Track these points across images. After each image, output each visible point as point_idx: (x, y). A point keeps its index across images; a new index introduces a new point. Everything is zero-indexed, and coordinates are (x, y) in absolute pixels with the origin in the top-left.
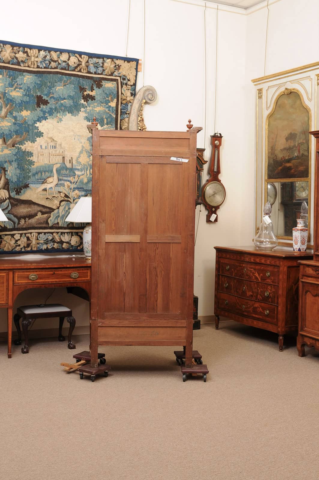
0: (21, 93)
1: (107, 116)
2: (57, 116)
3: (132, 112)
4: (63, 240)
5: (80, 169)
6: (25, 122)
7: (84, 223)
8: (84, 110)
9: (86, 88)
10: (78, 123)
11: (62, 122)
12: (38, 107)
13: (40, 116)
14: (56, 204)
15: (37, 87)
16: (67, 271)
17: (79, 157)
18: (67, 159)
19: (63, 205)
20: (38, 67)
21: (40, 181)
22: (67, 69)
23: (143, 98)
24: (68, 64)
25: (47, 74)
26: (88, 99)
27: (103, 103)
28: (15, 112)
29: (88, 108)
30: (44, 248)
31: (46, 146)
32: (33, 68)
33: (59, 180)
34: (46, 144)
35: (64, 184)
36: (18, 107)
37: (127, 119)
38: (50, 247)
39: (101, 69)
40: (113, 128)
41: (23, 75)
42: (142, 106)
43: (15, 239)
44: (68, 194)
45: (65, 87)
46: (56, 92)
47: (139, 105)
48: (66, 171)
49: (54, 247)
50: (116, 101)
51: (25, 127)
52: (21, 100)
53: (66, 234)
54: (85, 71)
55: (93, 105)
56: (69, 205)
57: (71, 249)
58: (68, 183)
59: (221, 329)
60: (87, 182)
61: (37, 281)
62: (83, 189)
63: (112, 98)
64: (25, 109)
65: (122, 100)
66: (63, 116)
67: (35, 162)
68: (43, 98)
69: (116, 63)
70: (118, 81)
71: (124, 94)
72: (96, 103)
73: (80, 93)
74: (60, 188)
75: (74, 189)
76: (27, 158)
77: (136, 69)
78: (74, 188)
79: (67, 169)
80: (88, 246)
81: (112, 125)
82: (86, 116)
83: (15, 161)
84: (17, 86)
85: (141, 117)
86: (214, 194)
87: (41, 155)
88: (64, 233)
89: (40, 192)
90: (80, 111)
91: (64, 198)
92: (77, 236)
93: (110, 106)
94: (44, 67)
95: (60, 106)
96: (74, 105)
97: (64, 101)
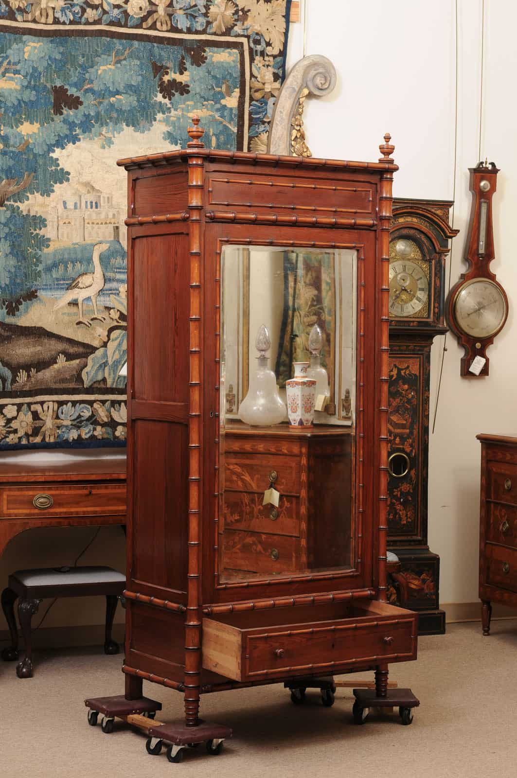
0: (17, 84)
1: (217, 129)
2: (101, 134)
3: (277, 118)
4: (117, 418)
6: (27, 148)
8: (163, 118)
9: (168, 65)
10: (149, 148)
11: (112, 146)
12: (56, 115)
13: (62, 135)
14: (99, 336)
15: (54, 66)
16: (119, 488)
18: (125, 233)
19: (116, 339)
20: (56, 21)
21: (63, 284)
22: (123, 23)
23: (302, 85)
24: (125, 12)
25: (77, 38)
26: (173, 91)
27: (207, 100)
28: (4, 126)
29: (173, 113)
30: (72, 438)
31: (76, 204)
32: (46, 24)
33: (106, 280)
34: (77, 199)
36: (10, 114)
37: (264, 136)
38: (86, 434)
39: (201, 20)
41: (21, 41)
42: (300, 104)
43: (5, 416)
45: (119, 65)
46: (98, 77)
47: (292, 100)
48: (123, 259)
49: (96, 434)
50: (239, 94)
51: (27, 160)
52: (19, 100)
53: (123, 404)
54: (165, 28)
55: (183, 106)
61: (52, 510)
63: (228, 87)
64: (26, 120)
65: (253, 90)
66: (115, 132)
67: (52, 239)
68: (69, 93)
69: (237, 6)
70: (242, 47)
71: (256, 78)
72: (192, 100)
73: (155, 77)
76: (32, 231)
77: (287, 17)
79: (123, 254)
82: (168, 131)
83: (5, 238)
84: (8, 67)
85: (299, 130)
86: (479, 310)
87: (65, 223)
88: (119, 402)
89: (62, 308)
90: (155, 120)
91: (118, 322)
93: (224, 107)
94: (70, 20)
95: (107, 110)
96: (140, 106)
97: (117, 99)
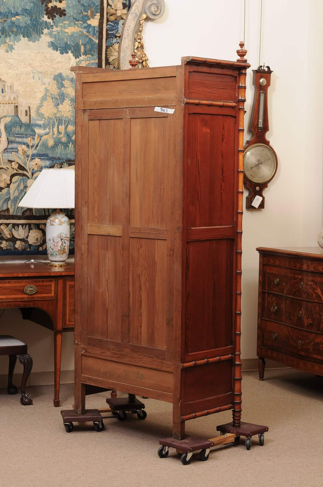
1: (84, 40)
2: (5, 42)
3: (125, 34)
4: (16, 236)
5: (42, 125)
7: (48, 209)
8: (48, 32)
10: (39, 53)
11: (13, 51)
14: (5, 180)
16: (18, 283)
17: (40, 106)
18: (22, 110)
19: (16, 182)
23: (142, 12)
26: (55, 14)
27: (78, 21)
29: (55, 29)
33: (9, 142)
35: (17, 149)
37: (116, 46)
40: (94, 59)
42: (140, 25)
44: (24, 164)
46: (3, 3)
47: (135, 22)
48: (20, 128)
49: (2, 247)
50: (99, 17)
53: (20, 226)
55: (62, 24)
56: (25, 182)
57: (28, 250)
58: (24, 147)
59: (268, 379)
60: (54, 145)
62: (47, 155)
63: (92, 12)
65: (109, 14)
66: (15, 41)
71: (111, 6)
72: (67, 21)
73: (42, 4)
74: (10, 155)
75: (34, 157)
78: (33, 155)
79: (21, 125)
80: (54, 245)
81: (92, 55)
82: (51, 41)
85: (140, 42)
86: (258, 165)
88: (18, 225)
90: (43, 34)
91: (17, 171)
92: (37, 230)
93: (90, 26)
95: (10, 26)
96: (32, 24)
97: (17, 18)
